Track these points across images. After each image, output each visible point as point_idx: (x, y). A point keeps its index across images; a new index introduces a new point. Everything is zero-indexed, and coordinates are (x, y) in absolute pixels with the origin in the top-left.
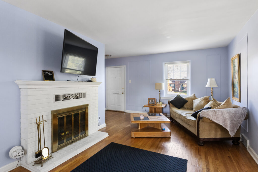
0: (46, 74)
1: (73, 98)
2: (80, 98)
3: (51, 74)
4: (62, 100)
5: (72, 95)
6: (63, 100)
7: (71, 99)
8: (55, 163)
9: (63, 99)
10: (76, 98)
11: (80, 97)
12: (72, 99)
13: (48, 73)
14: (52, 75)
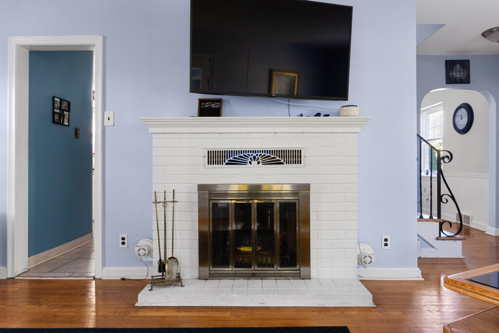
0: (206, 106)
1: (259, 163)
2: (282, 163)
3: (218, 105)
4: (224, 164)
5: (254, 154)
6: (227, 164)
7: (250, 163)
8: (169, 296)
9: (227, 161)
10: (265, 163)
11: (282, 161)
12: (254, 163)
13: (210, 104)
14: (219, 108)
